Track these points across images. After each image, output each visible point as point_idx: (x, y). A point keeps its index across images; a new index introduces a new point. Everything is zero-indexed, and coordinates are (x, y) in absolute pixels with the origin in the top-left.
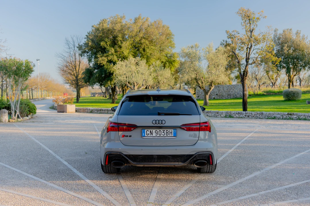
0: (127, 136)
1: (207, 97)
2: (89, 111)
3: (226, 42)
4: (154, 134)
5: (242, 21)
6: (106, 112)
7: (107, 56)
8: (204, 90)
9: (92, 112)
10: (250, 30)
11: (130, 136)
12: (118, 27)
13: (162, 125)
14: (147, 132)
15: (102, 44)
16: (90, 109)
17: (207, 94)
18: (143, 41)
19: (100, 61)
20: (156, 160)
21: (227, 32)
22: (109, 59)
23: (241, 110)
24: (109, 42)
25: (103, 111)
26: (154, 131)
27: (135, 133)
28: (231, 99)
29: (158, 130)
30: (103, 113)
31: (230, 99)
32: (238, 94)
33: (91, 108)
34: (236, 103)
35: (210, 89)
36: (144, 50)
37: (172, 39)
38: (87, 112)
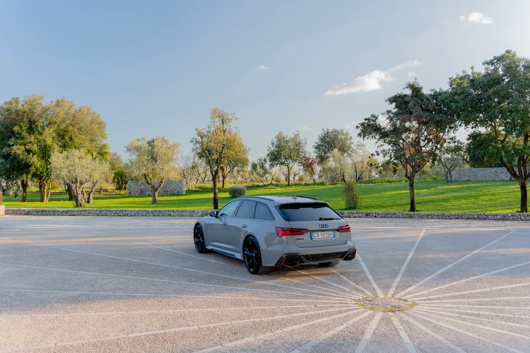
0: (300, 239)
1: (157, 194)
2: (23, 213)
3: (196, 139)
4: (320, 237)
5: (212, 120)
6: (52, 213)
7: (24, 144)
8: (153, 187)
9: (28, 213)
10: (223, 130)
11: (303, 239)
12: (38, 111)
13: (326, 228)
14: (315, 235)
15: (16, 129)
16: (24, 210)
17: (156, 191)
18: (71, 128)
19: (15, 150)
20: (311, 259)
21: (196, 130)
22: (27, 147)
23: (211, 208)
24: (25, 127)
25: (47, 213)
26: (320, 233)
27: (306, 236)
28: (168, 195)
29: (322, 233)
30: (47, 215)
31: (166, 196)
32: (176, 190)
33: (26, 209)
34: (187, 200)
35: (160, 185)
36: (71, 139)
37: (104, 129)
38: (21, 214)
